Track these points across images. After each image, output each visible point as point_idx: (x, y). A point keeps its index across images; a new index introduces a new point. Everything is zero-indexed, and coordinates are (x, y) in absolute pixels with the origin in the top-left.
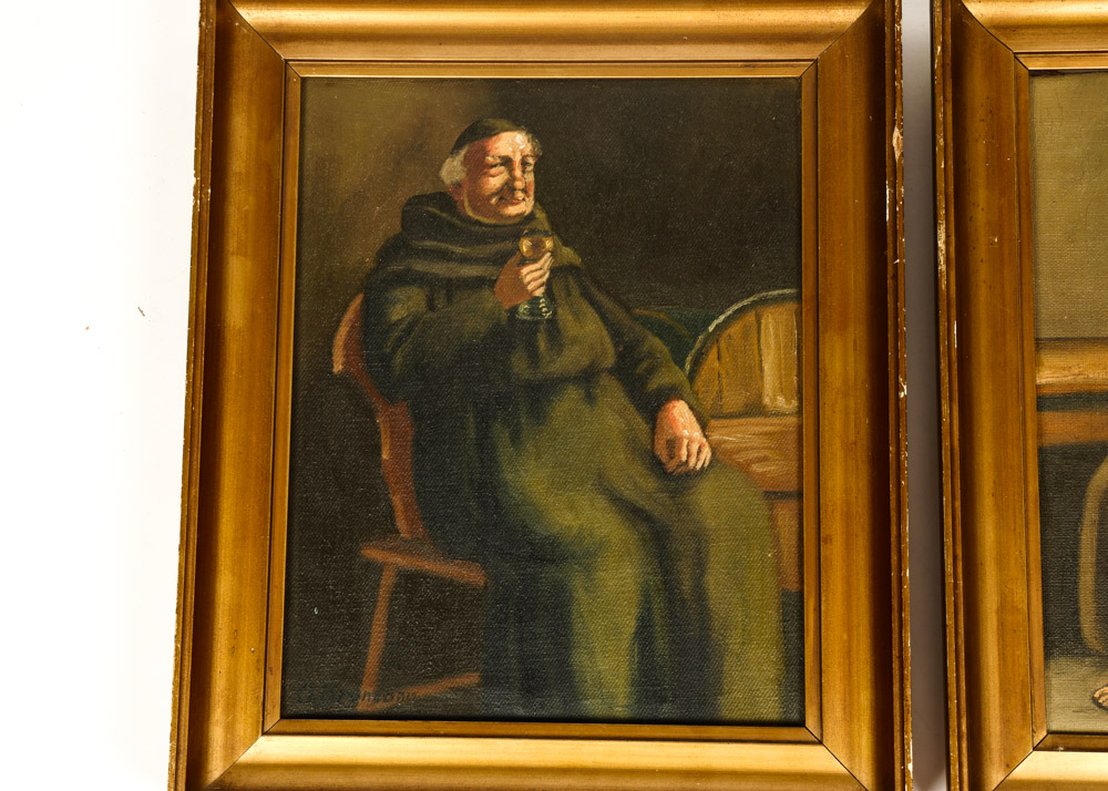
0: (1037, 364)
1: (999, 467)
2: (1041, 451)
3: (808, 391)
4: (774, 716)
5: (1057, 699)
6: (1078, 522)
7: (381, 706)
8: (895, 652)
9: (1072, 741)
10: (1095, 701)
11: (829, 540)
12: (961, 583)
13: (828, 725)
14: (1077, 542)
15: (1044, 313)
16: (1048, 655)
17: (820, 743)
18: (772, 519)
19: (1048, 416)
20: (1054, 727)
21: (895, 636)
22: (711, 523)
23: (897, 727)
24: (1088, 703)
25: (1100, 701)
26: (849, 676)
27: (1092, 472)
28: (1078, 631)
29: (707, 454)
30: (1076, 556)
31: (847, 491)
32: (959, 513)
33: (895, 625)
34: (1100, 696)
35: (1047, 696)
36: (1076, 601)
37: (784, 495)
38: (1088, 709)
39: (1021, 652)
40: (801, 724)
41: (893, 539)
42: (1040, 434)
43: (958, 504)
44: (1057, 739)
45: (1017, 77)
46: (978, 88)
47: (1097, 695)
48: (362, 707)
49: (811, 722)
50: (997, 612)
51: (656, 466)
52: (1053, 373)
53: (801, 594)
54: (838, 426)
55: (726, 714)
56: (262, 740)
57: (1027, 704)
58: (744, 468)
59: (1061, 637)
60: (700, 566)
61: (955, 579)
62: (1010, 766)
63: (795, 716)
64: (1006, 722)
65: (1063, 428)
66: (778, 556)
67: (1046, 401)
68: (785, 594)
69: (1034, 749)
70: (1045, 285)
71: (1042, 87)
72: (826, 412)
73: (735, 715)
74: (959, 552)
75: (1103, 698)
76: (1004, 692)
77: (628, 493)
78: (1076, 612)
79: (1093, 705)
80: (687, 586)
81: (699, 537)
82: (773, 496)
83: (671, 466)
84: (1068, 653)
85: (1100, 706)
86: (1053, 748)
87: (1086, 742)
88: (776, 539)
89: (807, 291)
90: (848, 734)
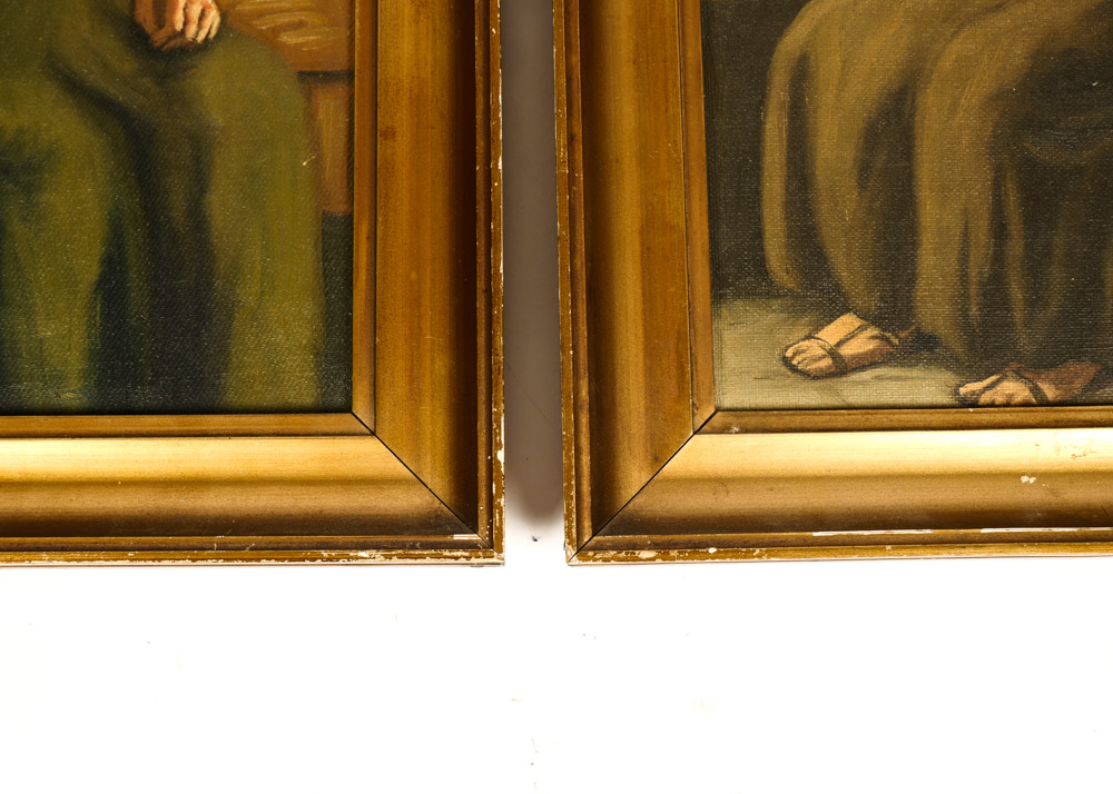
4: (308, 401)
5: (731, 361)
6: (760, 104)
8: (481, 285)
9: (753, 420)
10: (786, 361)
11: (390, 134)
12: (580, 176)
13: (385, 415)
16: (718, 297)
17: (373, 434)
20: (727, 401)
21: (481, 260)
22: (217, 118)
23: (482, 398)
24: (776, 366)
25: (794, 362)
26: (415, 335)
27: (780, 32)
28: (761, 264)
29: (213, 18)
32: (577, 73)
33: (480, 244)
34: (795, 354)
35: (715, 357)
36: (759, 218)
37: (327, 77)
38: (778, 374)
40: (347, 408)
41: (479, 117)
43: (576, 59)
44: (730, 419)
47: (789, 354)
49: (361, 405)
50: (641, 233)
51: (137, 39)
53: (350, 217)
55: (232, 398)
57: (685, 366)
58: (269, 40)
60: (200, 181)
61: (572, 170)
62: (659, 458)
64: (653, 393)
66: (317, 164)
68: (326, 219)
69: (695, 433)
73: (248, 401)
74: (578, 130)
75: (799, 358)
77: (93, 76)
79: (784, 369)
81: (200, 148)
82: (312, 78)
83: (159, 37)
84: (749, 294)
85: (794, 369)
86: (724, 430)
87: (773, 420)
88: (316, 144)
90: (415, 419)
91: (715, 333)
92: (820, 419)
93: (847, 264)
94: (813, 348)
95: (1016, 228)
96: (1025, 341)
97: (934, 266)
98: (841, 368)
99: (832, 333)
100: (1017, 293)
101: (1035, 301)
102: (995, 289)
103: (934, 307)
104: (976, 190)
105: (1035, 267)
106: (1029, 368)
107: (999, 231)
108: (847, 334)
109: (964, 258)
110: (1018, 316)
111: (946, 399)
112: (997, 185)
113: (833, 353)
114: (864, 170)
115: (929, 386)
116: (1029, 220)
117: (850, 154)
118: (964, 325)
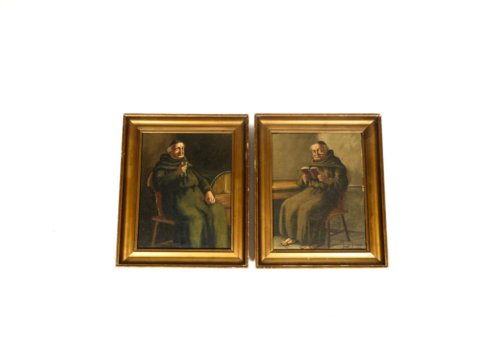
0: (273, 185)
1: (265, 203)
2: (273, 200)
3: (232, 190)
4: (226, 247)
5: (275, 244)
6: (279, 213)
7: (155, 246)
8: (246, 236)
9: (277, 251)
11: (236, 216)
12: (258, 224)
13: (235, 249)
14: (279, 216)
15: (274, 176)
16: (273, 236)
17: (233, 252)
18: (226, 212)
19: (274, 194)
20: (275, 248)
21: (246, 233)
22: (215, 213)
23: (246, 249)
24: (280, 244)
26: (238, 240)
27: (282, 204)
28: (279, 232)
29: (214, 201)
30: (279, 219)
31: (239, 207)
33: (246, 231)
34: (282, 243)
35: (273, 243)
37: (228, 208)
39: (269, 235)
40: (230, 249)
41: (246, 216)
42: (273, 197)
45: (269, 134)
46: (262, 135)
48: (152, 247)
49: (232, 248)
50: (264, 229)
51: (205, 203)
52: (275, 186)
53: (231, 226)
54: (238, 196)
55: (217, 247)
56: (134, 252)
57: (270, 244)
58: (221, 203)
59: (276, 233)
60: (213, 221)
62: (266, 256)
63: (229, 247)
64: (266, 248)
65: (277, 196)
66: (227, 219)
67: (274, 191)
68: (228, 226)
69: (271, 252)
70: (274, 170)
71: (274, 136)
72: (235, 193)
73: (219, 247)
76: (265, 243)
77: (200, 208)
78: (279, 228)
80: (210, 224)
81: (213, 216)
82: (226, 208)
83: (208, 203)
84: (277, 235)
85: (282, 245)
86: (274, 252)
87: (279, 251)
88: (227, 216)
89: (233, 171)
90: (238, 250)
91: (273, 240)
92: (285, 251)
93: (289, 232)
94: (285, 242)
95: (309, 228)
96: (309, 242)
97: (299, 233)
98: (288, 245)
99: (287, 240)
100: (309, 236)
101: (311, 237)
102: (306, 234)
103: (299, 238)
104: (305, 223)
105: (311, 232)
106: (310, 245)
107: (307, 228)
108: (288, 240)
109: (303, 231)
110: (309, 239)
111: (299, 248)
112: (307, 222)
113: (287, 243)
114: (291, 220)
115: (298, 247)
116: (310, 227)
117: (290, 219)
118: (302, 240)
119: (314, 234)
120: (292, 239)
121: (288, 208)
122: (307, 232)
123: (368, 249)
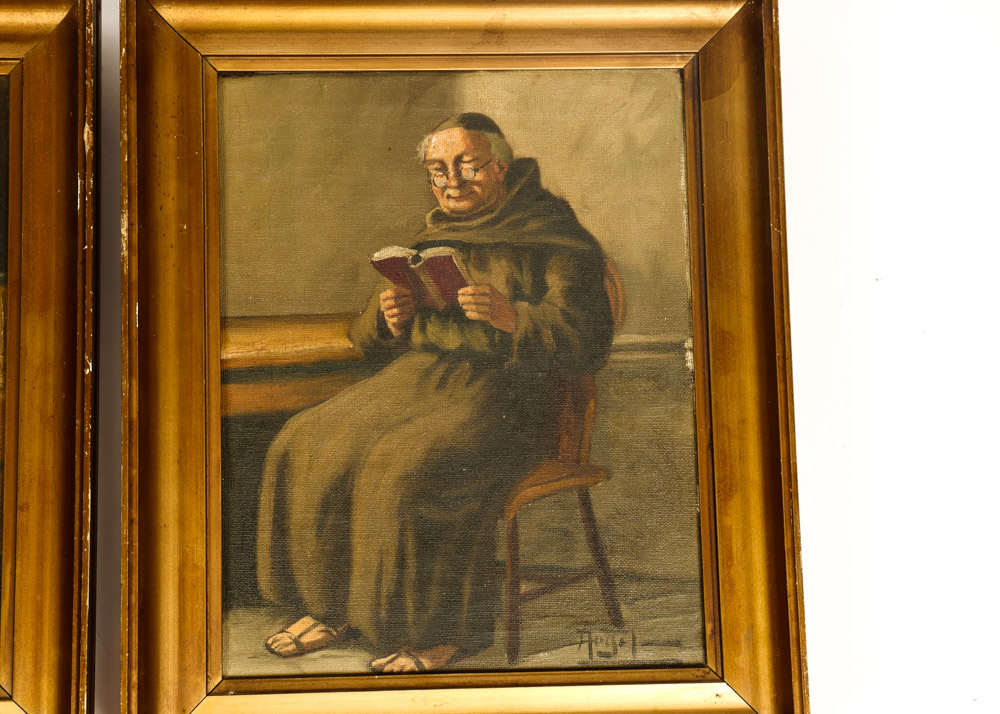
0: (223, 342)
1: (183, 436)
2: (225, 421)
3: (11, 368)
5: (234, 647)
6: (258, 485)
8: (75, 611)
10: (268, 647)
11: (25, 508)
12: (136, 544)
13: (19, 681)
14: (256, 502)
15: (231, 295)
16: (226, 606)
17: (10, 698)
19: (233, 388)
20: (231, 672)
21: (75, 596)
23: (74, 681)
24: (261, 649)
25: (273, 647)
26: (38, 635)
27: (272, 438)
28: (255, 584)
31: (43, 462)
32: (136, 481)
33: (76, 586)
34: (273, 642)
35: (224, 645)
36: (255, 557)
38: (261, 655)
39: (200, 605)
41: (77, 506)
42: (224, 405)
43: (135, 472)
44: (231, 684)
45: (205, 77)
46: (167, 86)
47: (270, 642)
50: (179, 570)
52: (239, 348)
54: (37, 401)
57: (206, 649)
59: (237, 591)
61: (131, 541)
62: (185, 710)
64: (182, 670)
65: (246, 399)
67: (227, 376)
69: (208, 695)
70: (233, 268)
71: (232, 87)
72: (26, 388)
74: (135, 516)
75: (275, 645)
76: (182, 643)
78: (254, 567)
79: (266, 652)
84: (247, 604)
85: (272, 652)
86: (225, 693)
87: (256, 685)
89: (12, 275)
90: (37, 688)
91: (224, 631)
92: (285, 684)
93: (308, 584)
94: (285, 638)
95: (411, 561)
96: (413, 633)
97: (360, 586)
98: (301, 650)
99: (296, 629)
100: (409, 603)
101: (421, 607)
102: (398, 595)
103: (360, 613)
104: (389, 538)
105: (423, 583)
106: (416, 648)
107: (401, 564)
108: (306, 629)
109: (379, 581)
110: (410, 618)
111: (363, 669)
112: (402, 533)
113: (296, 641)
114: (320, 525)
115: (352, 661)
116: (419, 555)
117: (312, 516)
118: (377, 624)
119: (435, 593)
120: (322, 619)
121: (300, 461)
122: (399, 583)
123: (711, 664)
